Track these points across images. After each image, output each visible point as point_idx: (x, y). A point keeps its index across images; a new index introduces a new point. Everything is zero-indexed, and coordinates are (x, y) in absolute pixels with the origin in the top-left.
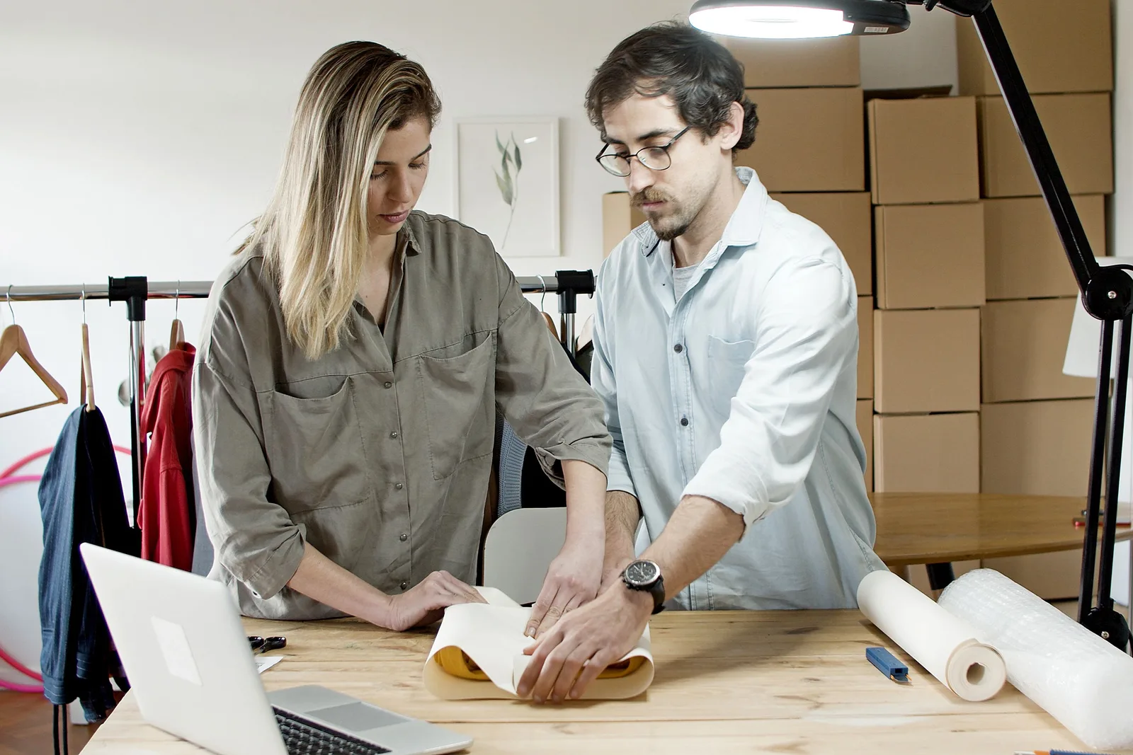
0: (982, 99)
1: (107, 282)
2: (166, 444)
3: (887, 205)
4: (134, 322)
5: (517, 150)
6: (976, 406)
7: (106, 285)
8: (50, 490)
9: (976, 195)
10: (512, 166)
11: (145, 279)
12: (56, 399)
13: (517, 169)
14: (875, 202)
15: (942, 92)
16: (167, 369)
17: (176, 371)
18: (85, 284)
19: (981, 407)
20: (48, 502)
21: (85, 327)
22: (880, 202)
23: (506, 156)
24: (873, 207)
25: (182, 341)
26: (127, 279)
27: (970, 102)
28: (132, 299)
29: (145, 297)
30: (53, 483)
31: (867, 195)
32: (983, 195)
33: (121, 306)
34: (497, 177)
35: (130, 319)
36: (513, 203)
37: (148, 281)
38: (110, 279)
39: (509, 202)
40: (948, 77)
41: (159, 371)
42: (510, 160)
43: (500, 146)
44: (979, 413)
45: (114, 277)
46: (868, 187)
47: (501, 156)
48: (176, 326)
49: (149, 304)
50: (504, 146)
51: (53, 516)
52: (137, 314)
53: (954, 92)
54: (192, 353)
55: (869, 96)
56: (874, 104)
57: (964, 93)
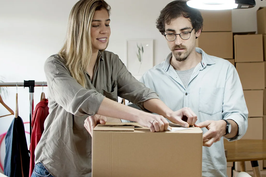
0: (264, 35)
1: (24, 82)
2: (37, 127)
3: (239, 63)
4: (31, 93)
5: (142, 48)
6: (262, 115)
7: (23, 83)
8: (8, 139)
9: (262, 60)
10: (141, 52)
11: (34, 81)
12: (11, 113)
13: (142, 52)
14: (236, 62)
15: (253, 33)
16: (39, 106)
17: (42, 107)
18: (18, 82)
19: (263, 116)
20: (7, 142)
21: (17, 94)
22: (237, 62)
23: (139, 49)
24: (235, 63)
25: (44, 98)
26: (29, 81)
27: (261, 36)
28: (30, 86)
29: (34, 86)
30: (9, 137)
31: (234, 60)
32: (264, 60)
33: (27, 89)
34: (137, 55)
35: (30, 92)
36: (141, 61)
37: (35, 81)
38: (24, 81)
39: (140, 61)
40: (255, 29)
41: (37, 107)
42: (141, 50)
43: (138, 47)
44: (263, 117)
45: (26, 80)
46: (234, 58)
47: (138, 49)
48: (43, 94)
49: (35, 88)
50: (139, 46)
51: (8, 146)
52: (32, 91)
53: (256, 33)
54: (47, 102)
55: (234, 34)
56: (236, 36)
57: (259, 33)
